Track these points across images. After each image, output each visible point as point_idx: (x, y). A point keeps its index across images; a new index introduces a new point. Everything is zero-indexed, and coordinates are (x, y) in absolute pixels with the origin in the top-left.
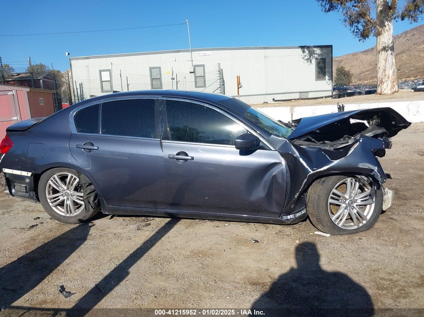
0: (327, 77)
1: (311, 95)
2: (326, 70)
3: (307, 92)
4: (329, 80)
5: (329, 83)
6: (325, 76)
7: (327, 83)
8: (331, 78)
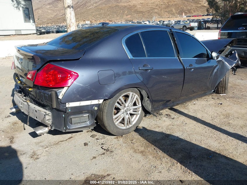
0: (31, 21)
1: (23, 32)
2: (30, 16)
3: (20, 30)
4: (33, 22)
5: (33, 25)
6: (30, 20)
7: (32, 24)
8: (34, 22)
